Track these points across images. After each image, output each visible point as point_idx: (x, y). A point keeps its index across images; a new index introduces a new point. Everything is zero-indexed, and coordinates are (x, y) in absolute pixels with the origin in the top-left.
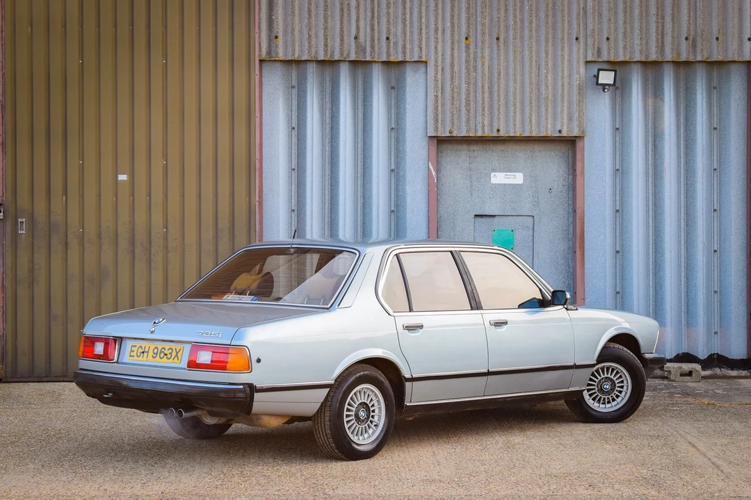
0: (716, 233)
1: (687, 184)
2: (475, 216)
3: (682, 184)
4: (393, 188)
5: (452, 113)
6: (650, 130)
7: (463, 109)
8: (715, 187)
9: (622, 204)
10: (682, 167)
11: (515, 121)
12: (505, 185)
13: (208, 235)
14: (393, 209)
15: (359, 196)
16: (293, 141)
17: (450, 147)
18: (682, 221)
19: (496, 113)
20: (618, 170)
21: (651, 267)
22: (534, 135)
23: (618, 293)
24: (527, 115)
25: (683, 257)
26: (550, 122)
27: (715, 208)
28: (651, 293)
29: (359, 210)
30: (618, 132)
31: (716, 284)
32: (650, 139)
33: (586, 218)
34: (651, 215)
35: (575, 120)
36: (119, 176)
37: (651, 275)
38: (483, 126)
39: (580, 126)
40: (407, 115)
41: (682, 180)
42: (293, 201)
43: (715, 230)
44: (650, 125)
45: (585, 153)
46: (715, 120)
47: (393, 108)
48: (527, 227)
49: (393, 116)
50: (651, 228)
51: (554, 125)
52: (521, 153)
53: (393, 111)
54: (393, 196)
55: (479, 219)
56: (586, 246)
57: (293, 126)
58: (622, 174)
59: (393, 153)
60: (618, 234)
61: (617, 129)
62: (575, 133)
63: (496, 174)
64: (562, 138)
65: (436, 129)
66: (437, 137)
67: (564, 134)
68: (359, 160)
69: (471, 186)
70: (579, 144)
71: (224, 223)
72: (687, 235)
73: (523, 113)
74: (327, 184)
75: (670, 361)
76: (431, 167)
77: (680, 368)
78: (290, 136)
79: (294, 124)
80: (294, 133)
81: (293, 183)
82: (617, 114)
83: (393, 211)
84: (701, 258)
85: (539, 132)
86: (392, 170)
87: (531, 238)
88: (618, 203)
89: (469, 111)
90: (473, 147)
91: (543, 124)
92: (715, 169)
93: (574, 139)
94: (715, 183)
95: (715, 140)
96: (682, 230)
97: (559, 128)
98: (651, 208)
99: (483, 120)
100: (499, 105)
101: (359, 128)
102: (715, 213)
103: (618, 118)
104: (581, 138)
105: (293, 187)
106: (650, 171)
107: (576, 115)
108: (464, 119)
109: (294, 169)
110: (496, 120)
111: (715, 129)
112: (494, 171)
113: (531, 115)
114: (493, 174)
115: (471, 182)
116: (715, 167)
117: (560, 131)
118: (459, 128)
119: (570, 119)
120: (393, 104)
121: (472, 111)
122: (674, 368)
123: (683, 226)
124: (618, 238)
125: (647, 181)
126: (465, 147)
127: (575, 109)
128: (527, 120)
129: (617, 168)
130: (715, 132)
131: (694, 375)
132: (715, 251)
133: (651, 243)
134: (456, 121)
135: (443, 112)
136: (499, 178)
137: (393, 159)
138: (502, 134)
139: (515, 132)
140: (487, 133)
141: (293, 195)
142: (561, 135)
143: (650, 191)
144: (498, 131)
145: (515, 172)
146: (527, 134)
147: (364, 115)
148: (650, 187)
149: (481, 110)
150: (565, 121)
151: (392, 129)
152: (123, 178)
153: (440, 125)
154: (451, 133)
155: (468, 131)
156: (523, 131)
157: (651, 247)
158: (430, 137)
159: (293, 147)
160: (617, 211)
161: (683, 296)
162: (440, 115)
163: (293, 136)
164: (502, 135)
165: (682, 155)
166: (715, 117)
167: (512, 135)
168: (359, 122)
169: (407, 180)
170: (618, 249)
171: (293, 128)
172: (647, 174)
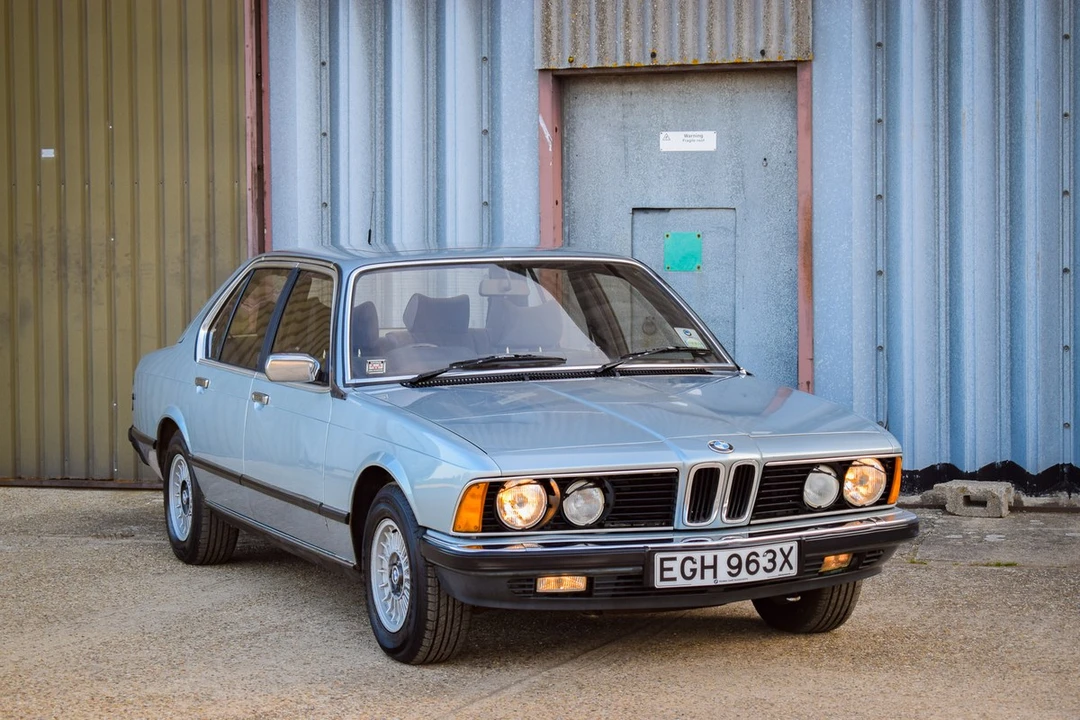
0: (1066, 236)
1: (1011, 144)
2: (634, 209)
3: (1003, 144)
4: (485, 164)
5: (574, 27)
6: (942, 46)
7: (593, 18)
8: (1066, 150)
9: (887, 186)
10: (1002, 112)
11: (682, 36)
12: (684, 153)
13: (174, 246)
14: (485, 199)
15: (431, 178)
16: (324, 87)
17: (588, 87)
18: (1002, 214)
19: (649, 23)
20: (880, 121)
21: (943, 300)
22: (718, 60)
23: (880, 348)
24: (704, 24)
25: (1003, 284)
26: (746, 36)
27: (1066, 188)
28: (943, 349)
29: (431, 201)
30: (879, 49)
31: (1067, 333)
32: (941, 61)
33: (815, 210)
34: (942, 204)
35: (790, 32)
36: (43, 151)
37: (943, 315)
38: (627, 48)
39: (799, 41)
40: (502, 33)
41: (1002, 136)
42: (324, 188)
43: (1066, 229)
44: (942, 33)
45: (815, 91)
46: (1066, 21)
47: (485, 22)
48: (725, 229)
49: (485, 37)
50: (942, 228)
51: (754, 41)
52: (712, 96)
53: (485, 29)
54: (485, 177)
55: (641, 217)
56: (816, 263)
57: (324, 59)
58: (887, 128)
59: (485, 101)
60: (879, 239)
61: (879, 45)
62: (791, 54)
63: (668, 133)
64: (771, 66)
65: (547, 56)
66: (553, 70)
67: (773, 56)
68: (431, 116)
69: (626, 157)
70: (803, 75)
71: (199, 229)
72: (1011, 241)
73: (697, 23)
74: (378, 160)
75: (972, 476)
76: (543, 125)
77: (963, 490)
78: (319, 77)
79: (325, 58)
80: (326, 72)
81: (324, 157)
82: (879, 18)
83: (486, 204)
84: (1033, 284)
85: (728, 57)
86: (486, 132)
87: (732, 249)
88: (879, 184)
89: (602, 22)
90: (630, 87)
91: (733, 40)
92: (1066, 115)
93: (792, 65)
94: (1066, 141)
95: (1066, 57)
96: (1002, 230)
97: (761, 46)
98: (942, 190)
99: (627, 37)
100: (655, 10)
101: (431, 60)
102: (1066, 198)
103: (880, 25)
104: (807, 63)
105: (324, 165)
106: (942, 122)
107: (791, 22)
108: (594, 37)
109: (325, 134)
110: (649, 38)
111: (1066, 37)
112: (666, 128)
113: (711, 25)
114: (662, 136)
115: (626, 149)
116: (1066, 111)
117: (763, 53)
118: (588, 54)
119: (783, 31)
120: (485, 16)
121: (609, 22)
122: (951, 490)
123: (1003, 224)
124: (880, 247)
125: (935, 139)
126: (615, 87)
127: (790, 11)
128: (705, 34)
129: (879, 116)
130: (1066, 42)
131: (989, 504)
132: (1066, 271)
133: (942, 257)
134: (582, 41)
135: (560, 26)
136: (673, 142)
137: (485, 112)
138: (661, 60)
139: (682, 56)
140: (635, 60)
141: (324, 178)
142: (765, 59)
143: (942, 160)
144: (653, 55)
145: (703, 129)
146: (704, 60)
147: (437, 36)
148: (942, 152)
149: (623, 20)
150: (774, 32)
151: (485, 59)
152: (48, 153)
153: (554, 50)
154: (571, 62)
155: (600, 58)
156: (700, 55)
157: (942, 263)
158: (541, 70)
159: (324, 97)
160: (879, 197)
161: (1003, 355)
162: (555, 33)
163: (324, 77)
164: (661, 63)
165: (1003, 89)
166: (1066, 15)
167: (677, 62)
168: (430, 50)
169: (503, 147)
170: (880, 268)
171: (324, 64)
172: (935, 125)
